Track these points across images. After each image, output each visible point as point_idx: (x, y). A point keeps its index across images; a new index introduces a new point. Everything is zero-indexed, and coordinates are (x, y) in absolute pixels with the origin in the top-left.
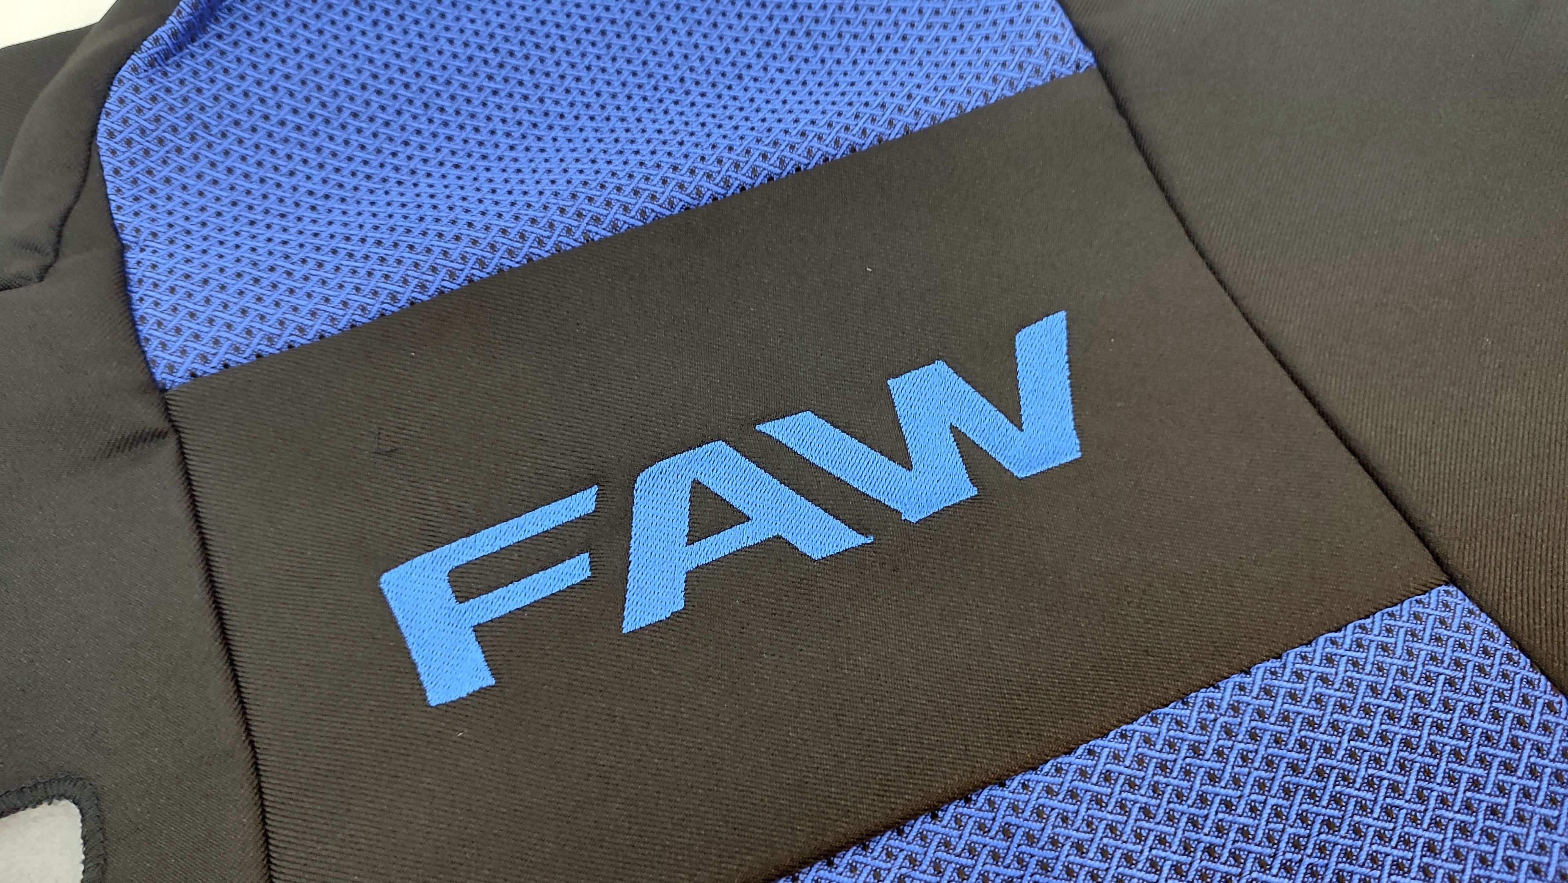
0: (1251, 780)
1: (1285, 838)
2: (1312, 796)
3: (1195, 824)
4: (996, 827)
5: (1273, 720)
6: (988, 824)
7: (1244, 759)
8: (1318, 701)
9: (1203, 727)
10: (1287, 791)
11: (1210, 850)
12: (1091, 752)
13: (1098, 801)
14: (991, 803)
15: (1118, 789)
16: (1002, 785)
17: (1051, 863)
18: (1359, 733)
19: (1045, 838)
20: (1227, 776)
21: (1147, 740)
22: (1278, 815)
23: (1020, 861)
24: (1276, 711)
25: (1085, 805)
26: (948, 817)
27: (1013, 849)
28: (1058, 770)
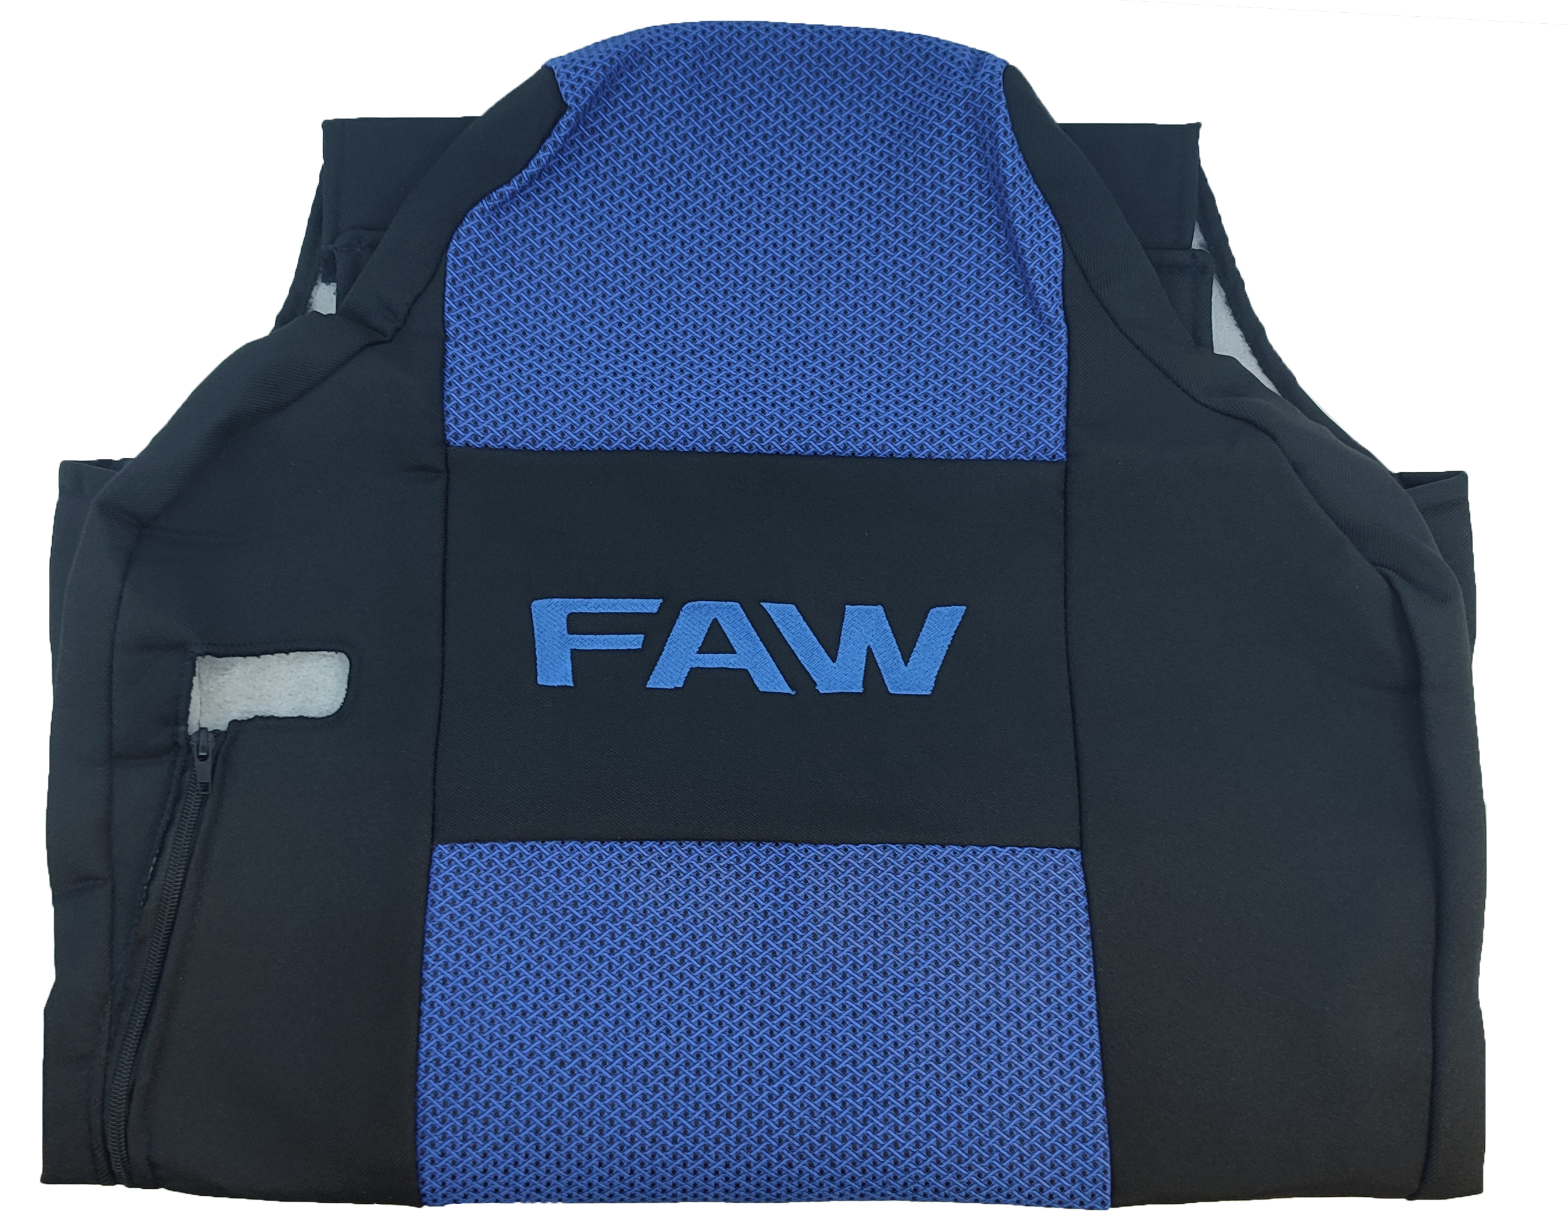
0: (913, 896)
1: (913, 928)
2: (937, 915)
3: (876, 903)
4: (783, 863)
5: (940, 874)
6: (781, 859)
7: (916, 885)
8: (967, 876)
9: (906, 862)
10: (926, 908)
11: (876, 917)
12: (846, 850)
13: (836, 873)
14: (786, 850)
15: (849, 871)
16: (796, 845)
17: (800, 890)
18: (977, 899)
19: (802, 878)
20: (903, 889)
21: (875, 856)
22: (916, 916)
23: (787, 882)
24: (944, 871)
25: (829, 872)
26: (764, 848)
27: (786, 876)
28: (826, 850)
